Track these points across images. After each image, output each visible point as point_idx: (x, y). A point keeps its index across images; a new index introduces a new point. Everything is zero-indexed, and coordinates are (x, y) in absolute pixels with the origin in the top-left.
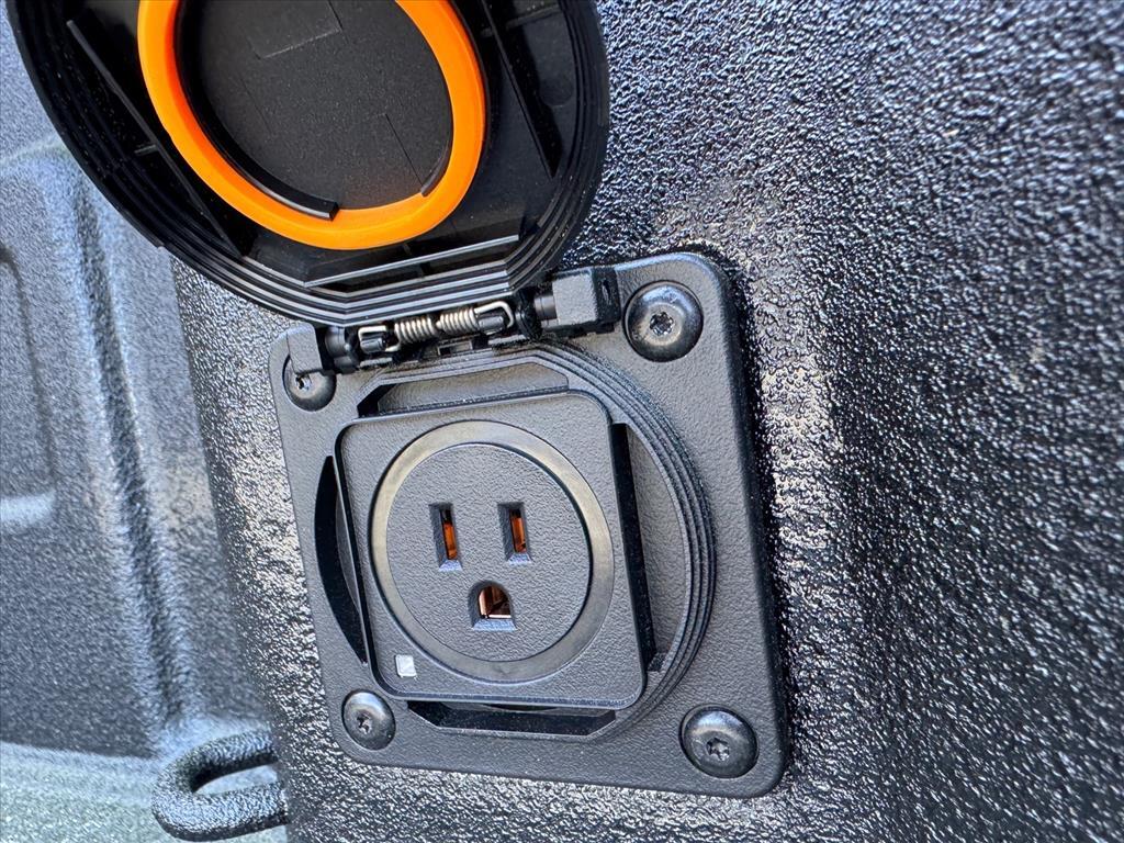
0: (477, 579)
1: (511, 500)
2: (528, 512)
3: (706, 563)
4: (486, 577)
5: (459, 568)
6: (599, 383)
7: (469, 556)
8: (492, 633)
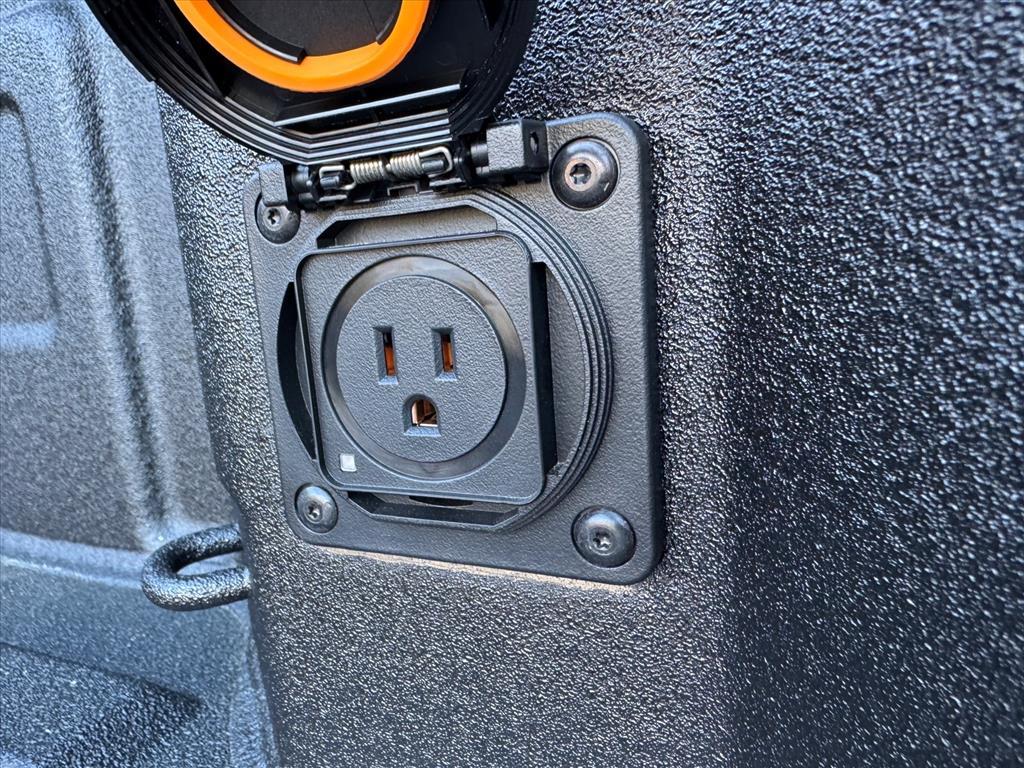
0: (411, 393)
1: (442, 325)
2: (456, 336)
3: (604, 387)
4: (419, 391)
5: (397, 383)
6: (524, 226)
7: (405, 373)
8: (421, 438)
